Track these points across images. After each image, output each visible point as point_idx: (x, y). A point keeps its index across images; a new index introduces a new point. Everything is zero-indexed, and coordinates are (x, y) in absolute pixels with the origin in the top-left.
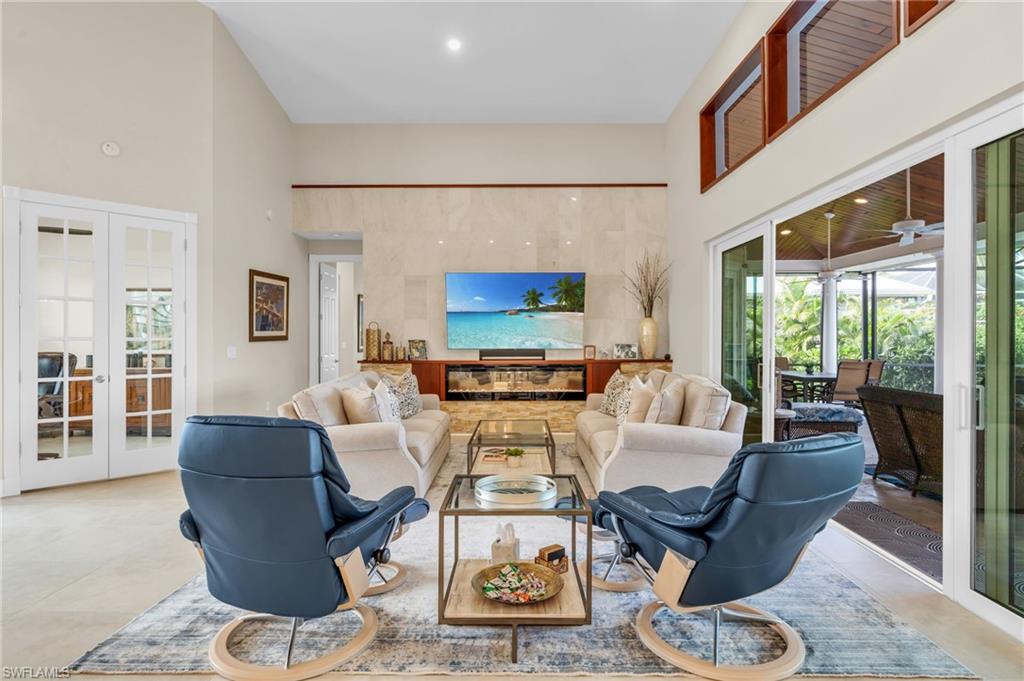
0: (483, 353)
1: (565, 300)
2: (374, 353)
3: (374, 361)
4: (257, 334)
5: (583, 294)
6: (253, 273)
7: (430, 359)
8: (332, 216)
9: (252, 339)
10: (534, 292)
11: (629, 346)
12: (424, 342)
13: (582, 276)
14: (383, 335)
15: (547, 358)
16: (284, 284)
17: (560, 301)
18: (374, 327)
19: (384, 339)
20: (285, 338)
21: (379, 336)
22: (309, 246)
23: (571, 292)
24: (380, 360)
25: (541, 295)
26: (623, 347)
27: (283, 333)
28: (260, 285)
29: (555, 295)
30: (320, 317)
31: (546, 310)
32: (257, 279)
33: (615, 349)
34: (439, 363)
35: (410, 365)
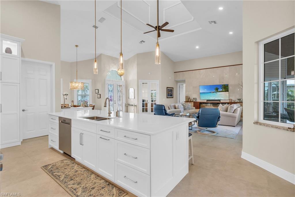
0: (207, 100)
1: (224, 89)
2: (187, 100)
3: (187, 102)
4: (168, 97)
5: (228, 88)
6: (167, 88)
7: (197, 101)
8: (180, 77)
9: (167, 98)
10: (217, 88)
11: (240, 99)
12: (196, 98)
13: (228, 85)
14: (189, 97)
15: (221, 101)
16: (173, 89)
17: (223, 89)
18: (187, 96)
19: (189, 98)
20: (173, 98)
21: (188, 97)
22: (177, 82)
23: (226, 88)
24: (188, 101)
25: (218, 88)
26: (239, 99)
27: (172, 97)
28: (168, 89)
29: (222, 88)
30: (179, 94)
31: (220, 92)
32: (168, 88)
33: (237, 100)
34: (198, 102)
35: (193, 103)
